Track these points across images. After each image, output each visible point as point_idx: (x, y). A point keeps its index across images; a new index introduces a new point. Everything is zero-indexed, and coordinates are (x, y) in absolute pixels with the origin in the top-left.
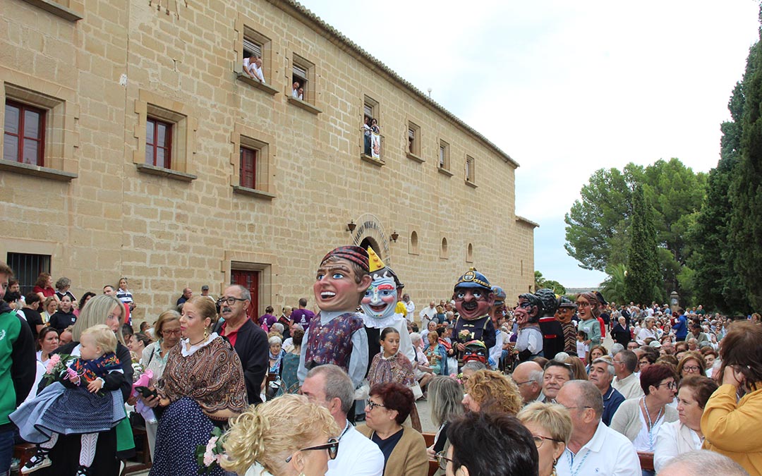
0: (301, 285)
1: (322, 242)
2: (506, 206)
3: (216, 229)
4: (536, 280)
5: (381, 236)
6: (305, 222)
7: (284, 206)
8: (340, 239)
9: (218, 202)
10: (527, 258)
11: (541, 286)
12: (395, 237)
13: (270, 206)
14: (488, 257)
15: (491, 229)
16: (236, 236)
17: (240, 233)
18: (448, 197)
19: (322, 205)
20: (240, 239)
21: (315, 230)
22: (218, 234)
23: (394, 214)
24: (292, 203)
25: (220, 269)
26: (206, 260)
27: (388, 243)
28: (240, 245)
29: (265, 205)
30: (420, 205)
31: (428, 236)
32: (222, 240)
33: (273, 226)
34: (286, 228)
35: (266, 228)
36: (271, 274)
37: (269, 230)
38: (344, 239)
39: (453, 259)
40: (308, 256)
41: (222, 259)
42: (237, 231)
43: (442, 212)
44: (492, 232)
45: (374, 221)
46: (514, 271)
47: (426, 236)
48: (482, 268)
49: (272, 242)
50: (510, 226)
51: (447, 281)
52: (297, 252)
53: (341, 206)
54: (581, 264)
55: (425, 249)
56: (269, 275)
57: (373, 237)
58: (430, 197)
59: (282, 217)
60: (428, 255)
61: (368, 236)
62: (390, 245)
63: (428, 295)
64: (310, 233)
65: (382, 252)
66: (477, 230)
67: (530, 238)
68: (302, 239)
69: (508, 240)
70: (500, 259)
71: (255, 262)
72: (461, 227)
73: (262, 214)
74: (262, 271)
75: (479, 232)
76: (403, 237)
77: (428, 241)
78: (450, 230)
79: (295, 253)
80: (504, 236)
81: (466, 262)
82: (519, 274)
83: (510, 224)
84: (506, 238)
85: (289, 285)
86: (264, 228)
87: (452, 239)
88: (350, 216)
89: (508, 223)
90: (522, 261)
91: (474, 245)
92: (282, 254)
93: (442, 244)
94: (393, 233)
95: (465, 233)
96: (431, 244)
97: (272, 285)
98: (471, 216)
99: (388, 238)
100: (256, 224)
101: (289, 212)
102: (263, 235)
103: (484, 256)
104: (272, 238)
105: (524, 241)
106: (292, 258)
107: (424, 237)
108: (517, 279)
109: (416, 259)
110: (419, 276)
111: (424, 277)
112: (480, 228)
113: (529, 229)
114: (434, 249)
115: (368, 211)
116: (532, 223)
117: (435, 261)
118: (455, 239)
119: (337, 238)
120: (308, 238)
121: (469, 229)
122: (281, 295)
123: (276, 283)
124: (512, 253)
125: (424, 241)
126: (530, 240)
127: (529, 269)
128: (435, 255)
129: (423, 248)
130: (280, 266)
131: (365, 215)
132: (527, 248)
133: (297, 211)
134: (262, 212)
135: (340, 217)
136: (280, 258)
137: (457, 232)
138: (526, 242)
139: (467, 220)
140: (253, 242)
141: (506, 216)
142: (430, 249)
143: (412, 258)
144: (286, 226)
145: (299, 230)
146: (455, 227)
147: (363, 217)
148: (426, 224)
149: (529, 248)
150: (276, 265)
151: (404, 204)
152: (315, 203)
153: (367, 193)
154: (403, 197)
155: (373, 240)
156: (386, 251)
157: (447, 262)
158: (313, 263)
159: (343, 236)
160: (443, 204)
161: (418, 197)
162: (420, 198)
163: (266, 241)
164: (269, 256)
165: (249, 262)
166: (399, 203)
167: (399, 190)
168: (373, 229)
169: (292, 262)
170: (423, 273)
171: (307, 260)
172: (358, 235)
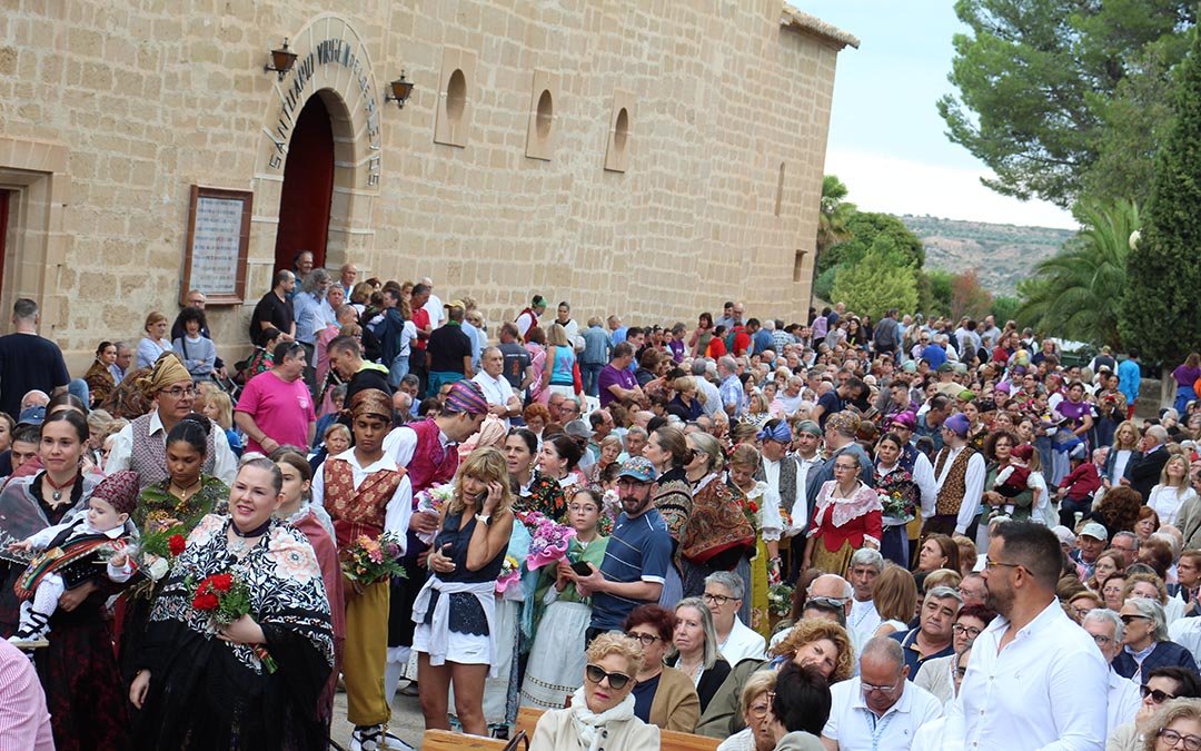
0: (125, 237)
1: (194, 107)
5: (361, 87)
6: (152, 41)
8: (246, 94)
10: (801, 156)
12: (401, 90)
14: (676, 154)
15: (697, 59)
21: (178, 68)
23: (404, 14)
27: (379, 108)
31: (496, 86)
33: (66, 54)
34: (100, 61)
35: (47, 61)
36: (49, 200)
37: (51, 69)
38: (256, 96)
39: (565, 159)
40: (151, 153)
43: (548, 5)
44: (698, 69)
45: (346, 38)
46: (754, 200)
47: (490, 86)
48: (651, 189)
49: (58, 104)
50: (757, 45)
51: (541, 230)
52: (123, 135)
54: (991, 175)
55: (486, 128)
56: (43, 204)
57: (337, 88)
59: (92, 28)
60: (492, 146)
61: (324, 86)
62: (384, 115)
63: (479, 276)
64: (163, 78)
65: (358, 136)
66: (650, 63)
67: (821, 87)
68: (139, 95)
69: (749, 94)
70: (714, 161)
71: (11, 166)
72: (601, 53)
73: (39, 18)
74: (22, 190)
75: (657, 68)
76: (425, 89)
77: (496, 103)
78: (566, 63)
79: (119, 139)
80: (735, 82)
81: (602, 171)
82: (770, 210)
83: (761, 37)
84: (740, 89)
85: (94, 236)
86: (40, 61)
87: (570, 94)
88: (279, 22)
89: (753, 34)
90: (782, 166)
91: (635, 115)
92: (84, 143)
93: (535, 113)
94: (396, 79)
95: (611, 74)
96: (503, 110)
97: (50, 234)
98: (637, 15)
99: (379, 95)
100: (20, 49)
101: (113, 11)
102: (37, 81)
103: (663, 151)
104: (61, 94)
105: (800, 97)
106: (110, 156)
107: (484, 89)
108: (758, 229)
109: (454, 159)
110: (457, 216)
111: (471, 219)
112: (659, 56)
113: (821, 51)
114: (510, 130)
115: (331, 5)
116: (835, 34)
117: (511, 167)
118: (579, 94)
119: (235, 92)
120: (157, 93)
121: (626, 59)
122: (69, 267)
123: (61, 229)
124: (754, 138)
125: (485, 102)
126: (822, 93)
127: (803, 195)
128: (512, 149)
129: (478, 125)
130: (74, 178)
131: (318, 21)
132: (807, 120)
133: (134, 8)
134: (38, 12)
135: (250, 25)
136: (77, 155)
137: (588, 70)
138: (804, 99)
139: (621, 29)
140: (7, 105)
141: (751, 11)
142: (499, 129)
143: (443, 159)
144: (100, 56)
145: (135, 69)
146: (583, 53)
147: (314, 25)
148: (494, 46)
149: (812, 120)
150: (66, 176)
155: (336, 98)
156: (369, 135)
157: (546, 170)
158: (163, 171)
159: (253, 87)
163: (44, 100)
164: (49, 149)
168: (341, 66)
169: (108, 166)
170: (470, 204)
171: (149, 160)
172: (297, 86)
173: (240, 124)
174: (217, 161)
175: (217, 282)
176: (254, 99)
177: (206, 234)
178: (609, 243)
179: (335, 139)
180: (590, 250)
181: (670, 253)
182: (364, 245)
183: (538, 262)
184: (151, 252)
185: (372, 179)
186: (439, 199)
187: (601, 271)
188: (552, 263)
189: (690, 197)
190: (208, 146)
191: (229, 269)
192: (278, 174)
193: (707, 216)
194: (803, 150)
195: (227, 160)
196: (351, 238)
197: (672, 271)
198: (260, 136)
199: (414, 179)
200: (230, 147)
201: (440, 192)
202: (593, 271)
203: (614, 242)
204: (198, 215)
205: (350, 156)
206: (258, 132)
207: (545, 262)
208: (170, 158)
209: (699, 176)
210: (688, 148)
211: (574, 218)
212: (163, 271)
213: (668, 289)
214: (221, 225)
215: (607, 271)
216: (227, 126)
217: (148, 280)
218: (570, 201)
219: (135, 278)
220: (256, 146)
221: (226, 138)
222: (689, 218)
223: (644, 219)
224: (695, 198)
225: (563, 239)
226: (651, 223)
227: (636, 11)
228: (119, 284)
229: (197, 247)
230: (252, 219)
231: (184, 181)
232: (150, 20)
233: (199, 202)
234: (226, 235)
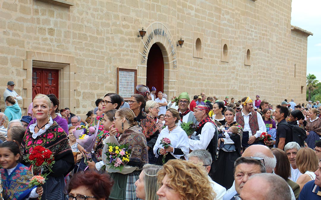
0: (96, 82)
1: (116, 46)
2: (283, 17)
3: (18, 32)
4: (310, 82)
5: (169, 42)
6: (100, 27)
7: (81, 14)
8: (133, 43)
9: (18, 7)
10: (300, 62)
11: (315, 86)
12: (181, 43)
13: (68, 13)
14: (265, 61)
15: (268, 37)
16: (37, 39)
17: (41, 36)
18: (230, 9)
19: (116, 13)
20: (41, 41)
21: (110, 36)
22: (19, 36)
23: (180, 23)
24: (88, 11)
25: (22, 67)
26: (9, 58)
27: (175, 48)
28: (41, 46)
29: (64, 12)
30: (204, 16)
32: (24, 41)
33: (72, 31)
34: (84, 33)
35: (65, 32)
36: (70, 72)
37: (67, 35)
38: (136, 44)
39: (233, 62)
40: (103, 58)
41: (24, 58)
42: (37, 33)
43: (224, 22)
44: (269, 40)
45: (163, 29)
46: (288, 73)
47: (209, 42)
48: (259, 70)
49: (70, 45)
50: (285, 35)
51: (227, 80)
52: (93, 54)
53: (133, 15)
55: (208, 54)
56: (68, 73)
57: (161, 42)
58: (214, 9)
59: (80, 23)
60: (211, 59)
61: (158, 41)
62: (177, 50)
63: (210, 93)
64: (105, 38)
65: (169, 55)
66: (255, 38)
67: (304, 45)
68: (97, 42)
69: (284, 47)
70: (276, 63)
71: (55, 62)
72: (240, 35)
73: (61, 20)
74: (62, 70)
75: (257, 39)
76: (189, 43)
77: (211, 47)
78: (230, 37)
80: (280, 43)
81: (244, 65)
82: (293, 76)
83: (286, 33)
84: (281, 45)
85: (86, 82)
86: (63, 32)
87: (232, 45)
88: (142, 24)
89: (284, 32)
90: (295, 65)
91: (252, 51)
92: (80, 56)
93: (223, 50)
94: (180, 40)
95: (244, 40)
96: (213, 49)
97: (71, 81)
98: (250, 26)
99: (175, 44)
100: (56, 29)
101: (86, 19)
102: (62, 38)
103: (261, 61)
104: (71, 42)
105: (298, 48)
106: (89, 59)
107: (207, 43)
108: (290, 81)
109: (200, 62)
110: (202, 77)
111: (206, 77)
112: (257, 36)
113: (303, 37)
114: (216, 54)
115: (157, 20)
116: (306, 32)
117: (217, 64)
118: (235, 45)
119: (129, 42)
120: (104, 42)
121: (248, 37)
122: (78, 90)
123: (75, 80)
124: (286, 58)
125: (207, 47)
126: (304, 47)
127: (301, 72)
128: (216, 59)
129: (206, 53)
130: (77, 66)
131: (154, 24)
132: (301, 53)
133: (93, 18)
134: (61, 18)
135: (132, 24)
136: (78, 59)
137: (237, 39)
138: (300, 48)
139: (246, 29)
140: (52, 44)
141: (282, 26)
142: (212, 54)
143: (196, 62)
144: (83, 31)
145: (95, 35)
146: (235, 35)
147: (152, 25)
148: (209, 32)
149: (302, 54)
150: (75, 65)
151: (189, 14)
152: (110, 12)
153: (156, 5)
154: (189, 8)
155: (162, 45)
156: (173, 55)
157: (227, 65)
158: (107, 63)
159: (135, 41)
160: (225, 15)
161: (202, 9)
162: (204, 9)
163: (65, 43)
164: (68, 57)
165: (49, 61)
166: (185, 13)
167: (186, 2)
168: (162, 36)
169: (89, 62)
170: (205, 73)
171: (103, 61)
172: (148, 41)
173: (131, 51)
174: (125, 61)
175: (128, 94)
176: (135, 44)
177: (123, 81)
178: (248, 84)
179: (163, 56)
180: (242, 86)
181: (266, 86)
182: (174, 84)
183: (227, 89)
184: (106, 86)
185: (175, 66)
186: (196, 72)
187: (247, 91)
188: (232, 89)
189: (270, 72)
190: (122, 57)
191: (132, 91)
192: (145, 65)
193: (275, 77)
194: (301, 61)
195: (128, 61)
196: (170, 82)
197: (267, 91)
198: (138, 54)
199: (188, 67)
200: (129, 57)
201: (196, 70)
202: (244, 91)
203: (249, 84)
204: (120, 76)
205: (168, 60)
206: (137, 53)
207: (229, 89)
208: (109, 60)
209: (272, 67)
210: (268, 60)
211: (237, 77)
213: (266, 96)
214: (128, 79)
215: (248, 91)
216: (127, 51)
218: (235, 73)
219: (101, 94)
220: (137, 57)
221: (127, 55)
222: (270, 77)
223: (257, 78)
224: (271, 72)
225: (234, 83)
226: (259, 79)
227: (250, 24)
228: (96, 95)
229: (120, 85)
230: (138, 77)
231: (115, 67)
232: (99, 22)
233: (120, 72)
234: (130, 81)
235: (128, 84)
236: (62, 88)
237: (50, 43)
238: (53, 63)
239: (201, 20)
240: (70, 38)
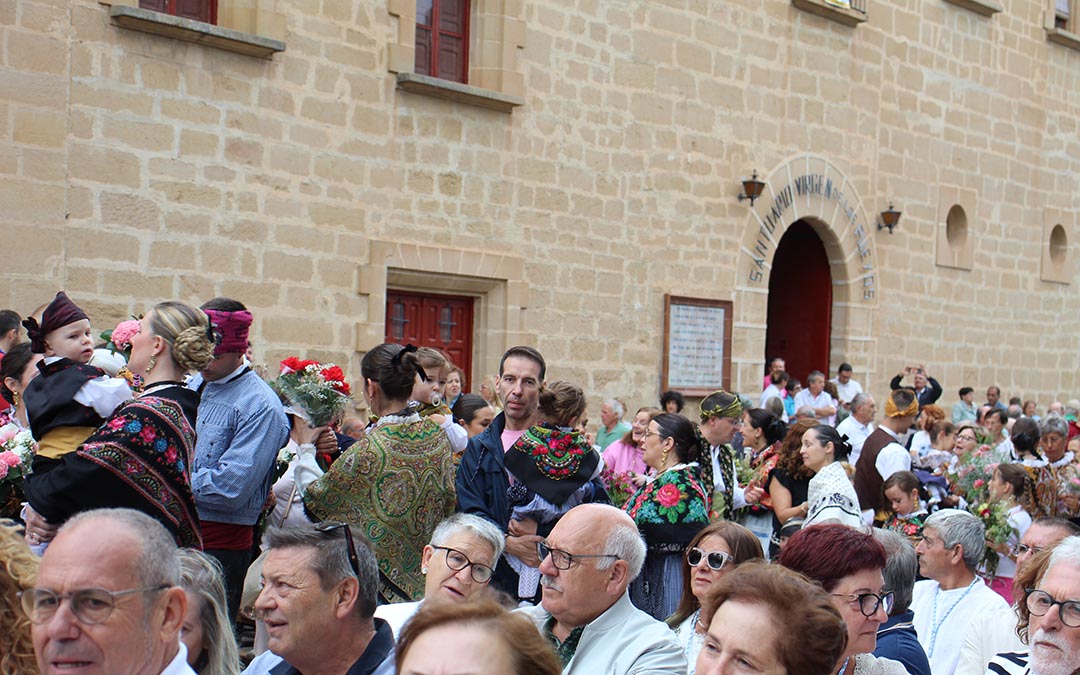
0: (595, 336)
1: (663, 228)
5: (848, 216)
6: (611, 170)
7: (551, 131)
8: (720, 219)
9: (349, 113)
12: (890, 219)
13: (506, 128)
16: (404, 204)
17: (416, 197)
19: (664, 127)
20: (415, 212)
21: (643, 196)
23: (892, 157)
24: (573, 122)
25: (354, 287)
27: (870, 238)
28: (417, 227)
29: (494, 125)
30: (981, 134)
31: (1002, 220)
32: (362, 212)
33: (517, 181)
34: (555, 187)
35: (495, 185)
36: (506, 304)
37: (500, 192)
38: (732, 221)
40: (617, 263)
41: (362, 261)
42: (406, 188)
43: (1054, 153)
45: (827, 174)
47: (995, 218)
49: (510, 222)
52: (585, 250)
53: (722, 132)
55: (993, 256)
56: (501, 307)
57: (821, 217)
58: (1015, 111)
59: (543, 159)
60: (1001, 271)
61: (808, 213)
62: (877, 241)
64: (626, 202)
65: (849, 258)
68: (600, 216)
71: (459, 273)
73: (483, 148)
74: (483, 298)
76: (921, 220)
77: (1003, 234)
78: (1076, 203)
79: (580, 252)
85: (558, 336)
86: (487, 184)
88: (753, 158)
92: (542, 256)
93: (1048, 244)
94: (886, 209)
96: (1011, 240)
97: (509, 332)
99: (869, 223)
100: (464, 174)
101: (565, 145)
102: (485, 201)
104: (512, 213)
106: (571, 268)
107: (988, 222)
109: (960, 280)
110: (969, 328)
111: (984, 330)
114: (1021, 256)
115: (809, 147)
117: (1025, 287)
119: (707, 217)
120: (621, 215)
123: (521, 329)
125: (990, 233)
128: (1022, 273)
129: (986, 252)
130: (531, 285)
131: (797, 159)
133: (589, 144)
134: (483, 144)
135: (719, 161)
136: (534, 266)
140: (453, 221)
142: (1008, 256)
143: (948, 280)
144: (554, 181)
145: (594, 194)
147: (791, 163)
148: (996, 185)
150: (523, 283)
151: (925, 129)
152: (644, 123)
153: (806, 100)
154: (922, 111)
155: (824, 226)
156: (861, 257)
157: (1066, 292)
158: (632, 281)
159: (727, 213)
160: (1059, 130)
161: (974, 112)
162: (979, 114)
163: (494, 218)
164: (502, 259)
165: (442, 271)
166: (911, 127)
167: (913, 92)
168: (823, 197)
169: (570, 275)
170: (982, 318)
171: (617, 272)
172: (774, 212)
173: (715, 244)
174: (691, 275)
175: (700, 378)
176: (729, 223)
177: (683, 336)
179: (831, 262)
182: (865, 350)
183: (1065, 370)
184: (625, 350)
185: (867, 294)
186: (947, 314)
190: (681, 261)
191: (713, 367)
192: (763, 287)
195: (703, 274)
196: (850, 345)
198: (738, 254)
199: (917, 296)
200: (705, 263)
201: (947, 308)
204: (673, 319)
205: (844, 276)
206: (736, 251)
208: (639, 270)
212: (640, 368)
214: (701, 329)
216: (701, 244)
217: (624, 374)
219: (608, 372)
220: (734, 262)
221: (701, 255)
228: (591, 378)
229: (674, 347)
230: (734, 324)
231: (656, 291)
232: (607, 154)
233: (673, 308)
234: (708, 338)
235: (700, 345)
236: (481, 354)
237: (445, 216)
238: (454, 278)
239: (969, 148)
240: (510, 203)
